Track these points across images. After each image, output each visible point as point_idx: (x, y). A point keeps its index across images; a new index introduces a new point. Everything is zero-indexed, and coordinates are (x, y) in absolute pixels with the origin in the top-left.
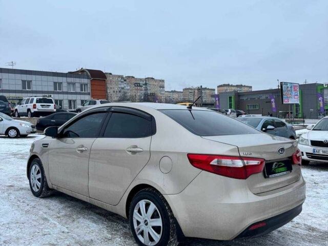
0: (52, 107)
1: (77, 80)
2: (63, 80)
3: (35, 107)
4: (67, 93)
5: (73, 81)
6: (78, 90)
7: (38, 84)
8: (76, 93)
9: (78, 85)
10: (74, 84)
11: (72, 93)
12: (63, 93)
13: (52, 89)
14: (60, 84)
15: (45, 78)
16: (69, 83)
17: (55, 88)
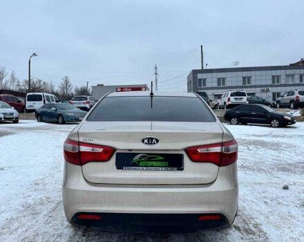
0: (245, 100)
1: (297, 71)
2: (281, 73)
3: (229, 100)
4: (285, 85)
5: (291, 73)
6: (297, 81)
7: (257, 79)
8: (295, 85)
9: (297, 77)
10: (293, 76)
11: (290, 85)
12: (281, 86)
13: (270, 82)
14: (278, 77)
15: (263, 72)
16: (287, 76)
17: (273, 82)
